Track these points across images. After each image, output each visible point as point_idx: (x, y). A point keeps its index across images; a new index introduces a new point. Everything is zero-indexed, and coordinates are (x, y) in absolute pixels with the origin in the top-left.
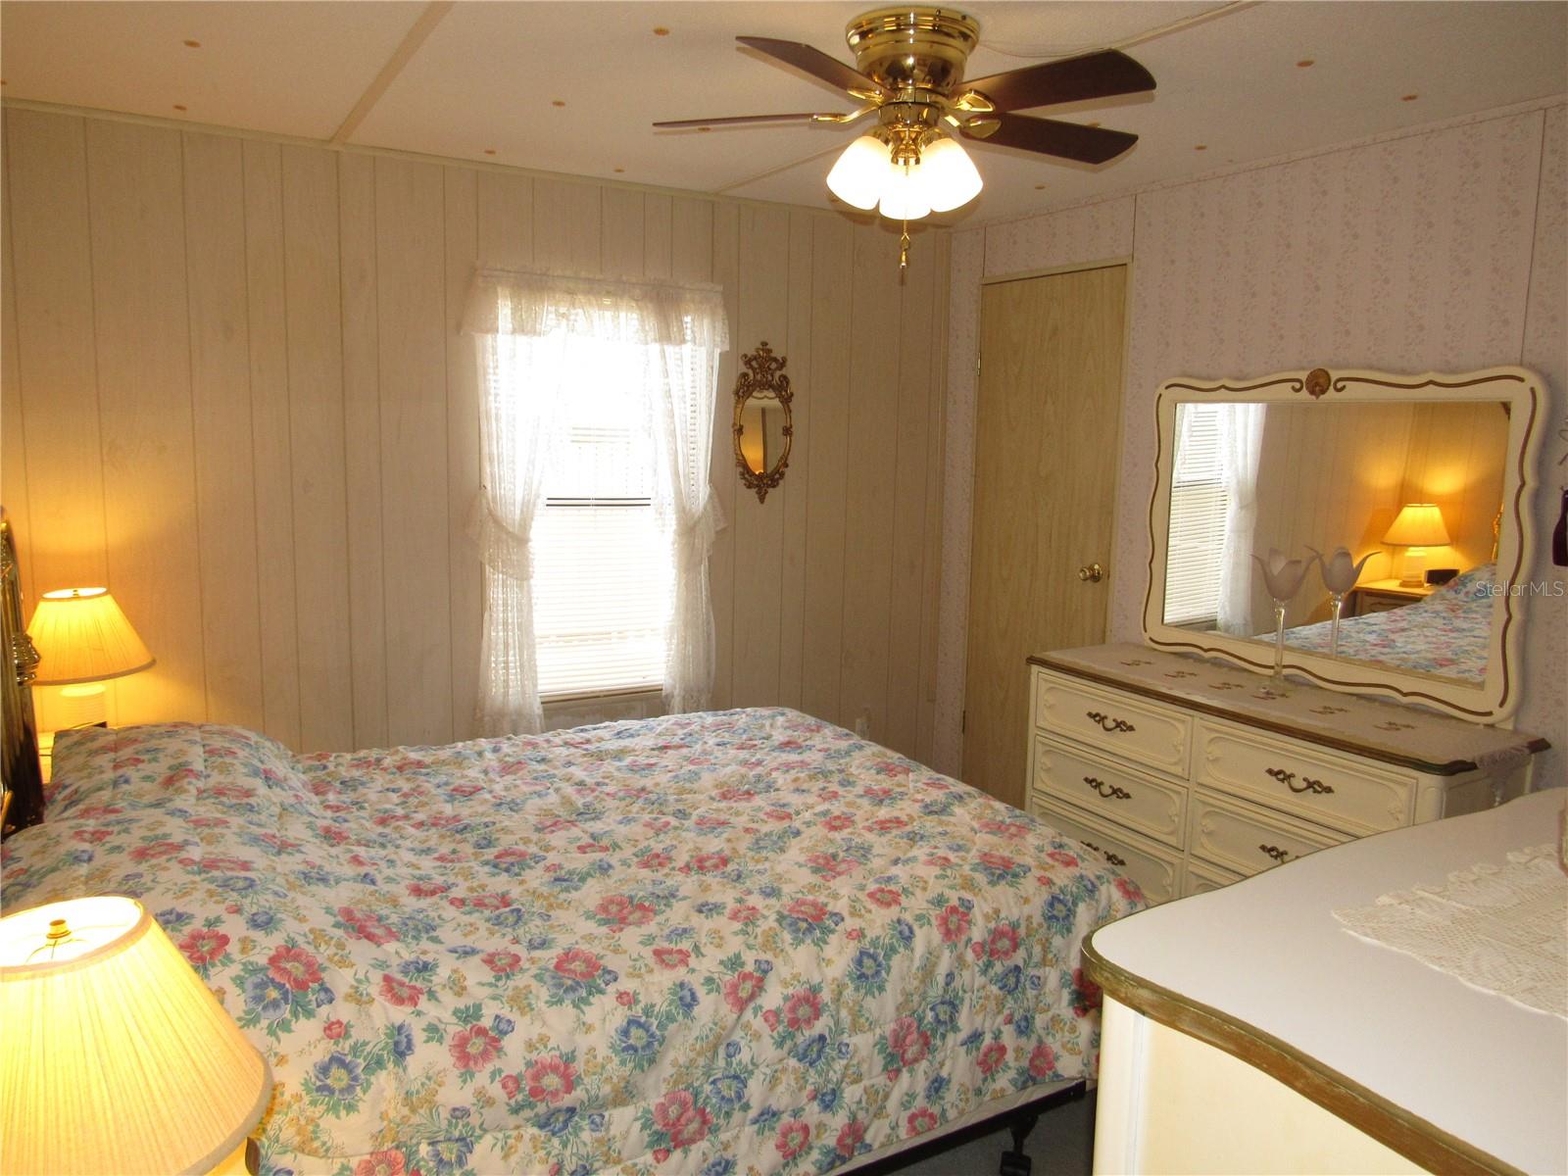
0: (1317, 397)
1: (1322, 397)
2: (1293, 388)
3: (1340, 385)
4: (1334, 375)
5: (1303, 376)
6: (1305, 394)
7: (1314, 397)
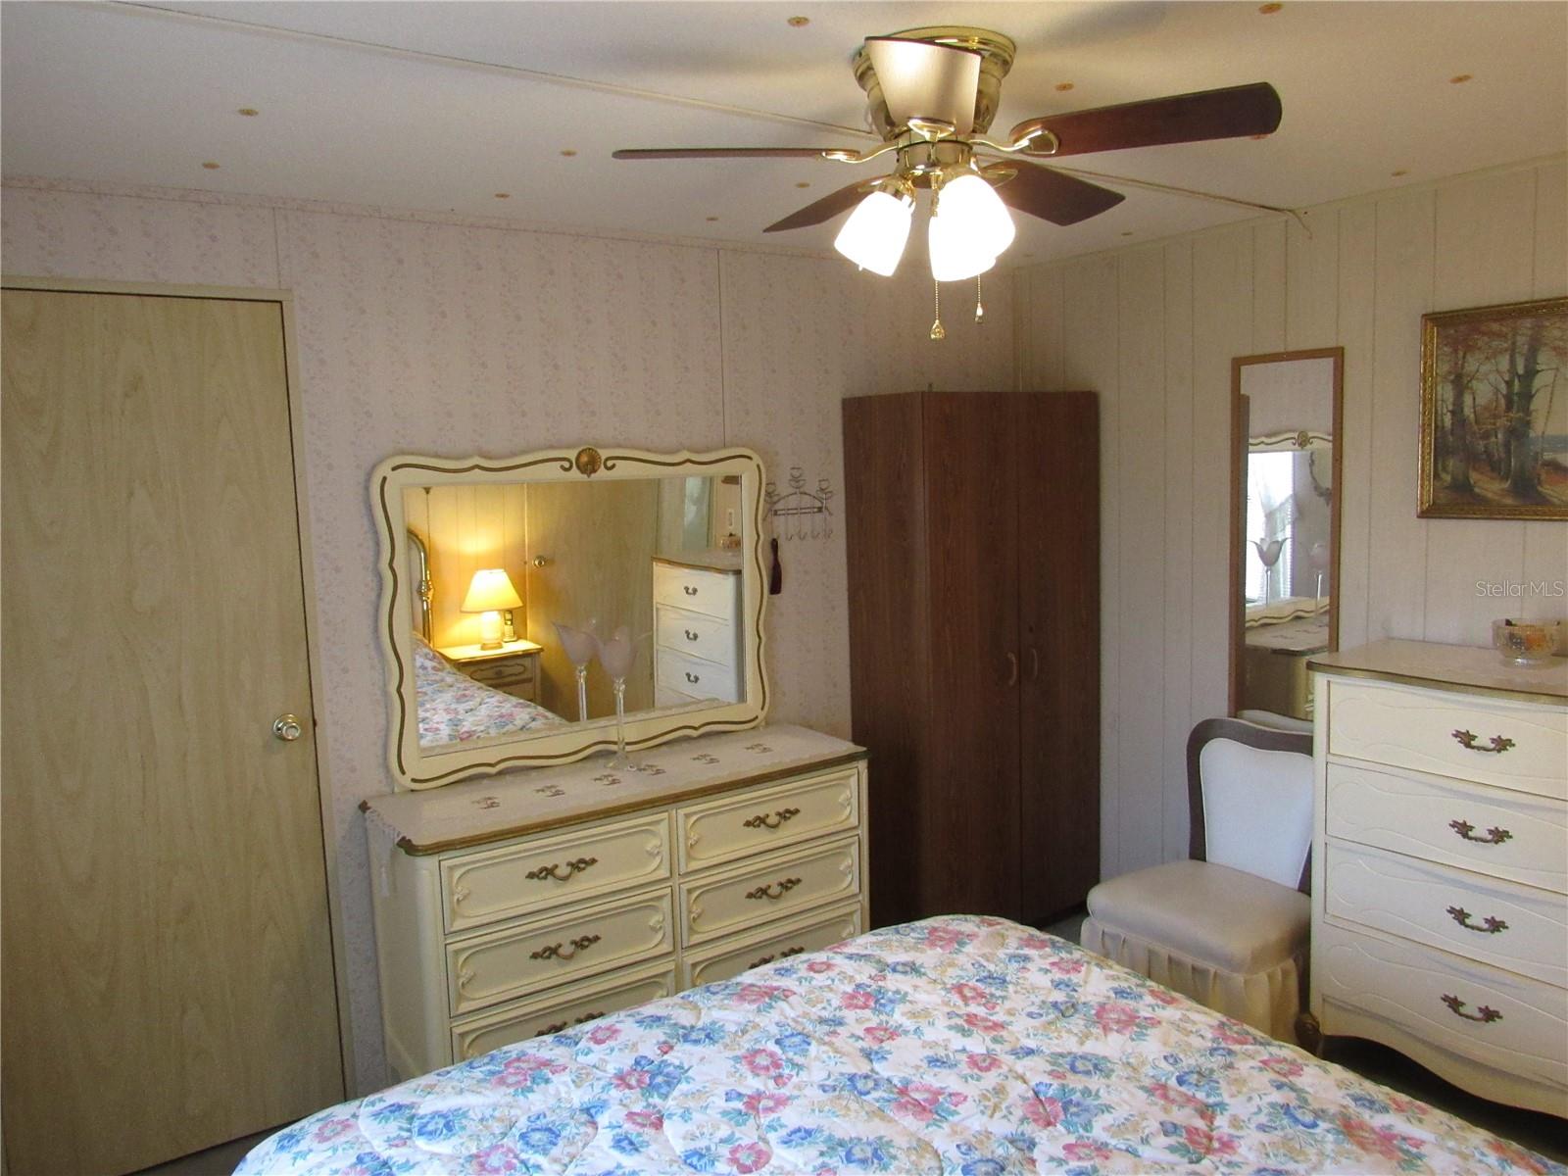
0: (589, 476)
1: (593, 475)
2: (562, 467)
3: (610, 463)
4: (604, 454)
5: (572, 455)
6: (575, 474)
7: (585, 476)
